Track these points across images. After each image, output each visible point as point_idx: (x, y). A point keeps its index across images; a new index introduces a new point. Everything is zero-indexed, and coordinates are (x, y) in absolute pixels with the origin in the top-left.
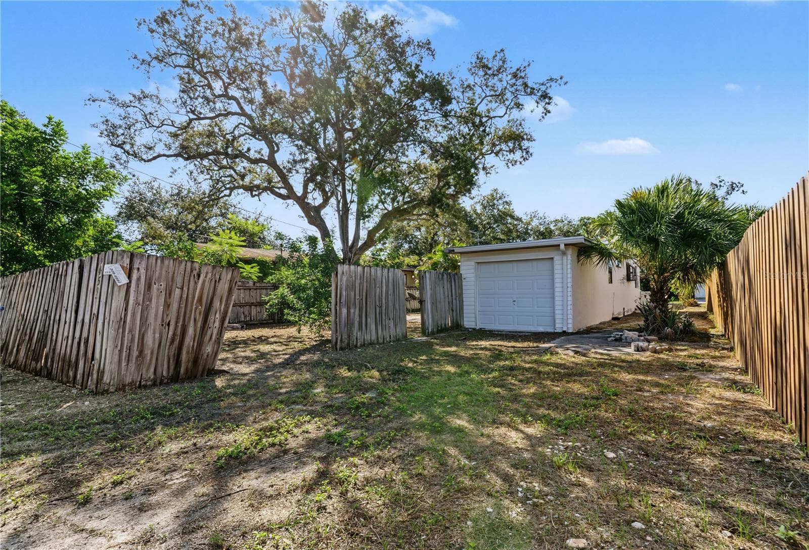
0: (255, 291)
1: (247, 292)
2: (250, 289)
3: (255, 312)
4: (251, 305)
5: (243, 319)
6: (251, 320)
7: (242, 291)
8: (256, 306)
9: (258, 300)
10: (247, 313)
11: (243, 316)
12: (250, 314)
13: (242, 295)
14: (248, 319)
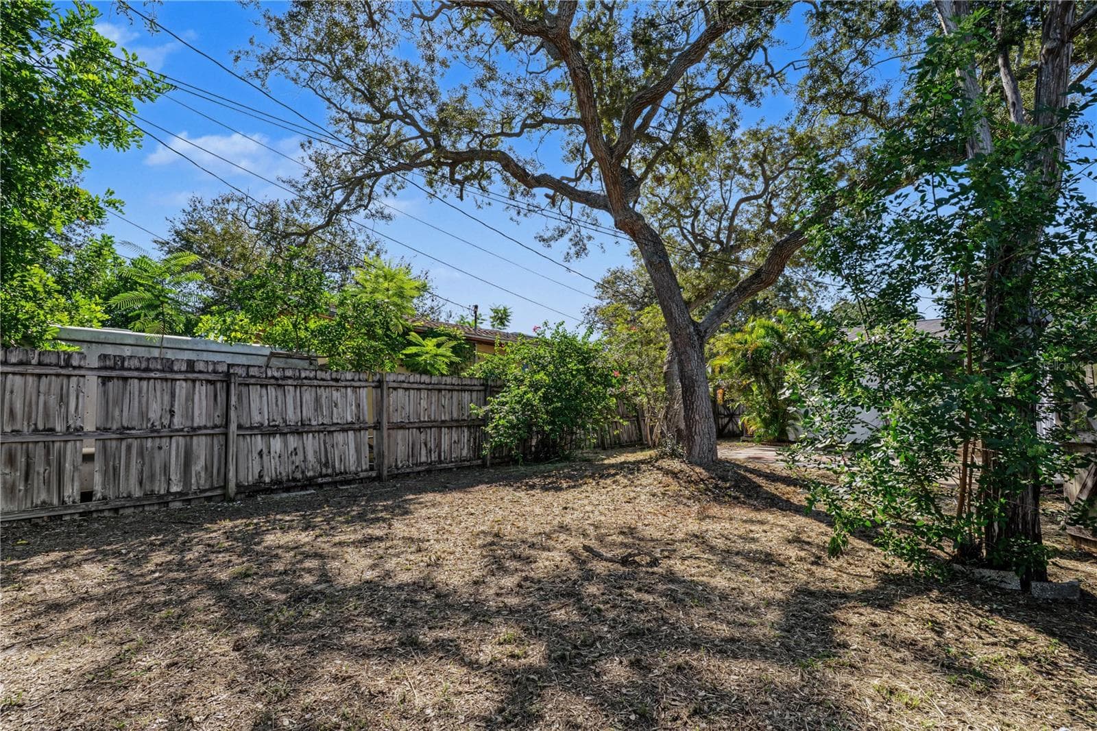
0: (448, 395)
1: (434, 395)
2: (440, 390)
3: (447, 442)
4: (440, 425)
5: (423, 459)
6: (440, 462)
7: (424, 394)
8: (450, 428)
9: (455, 416)
10: (432, 445)
11: (424, 452)
12: (439, 445)
13: (424, 403)
14: (434, 457)
